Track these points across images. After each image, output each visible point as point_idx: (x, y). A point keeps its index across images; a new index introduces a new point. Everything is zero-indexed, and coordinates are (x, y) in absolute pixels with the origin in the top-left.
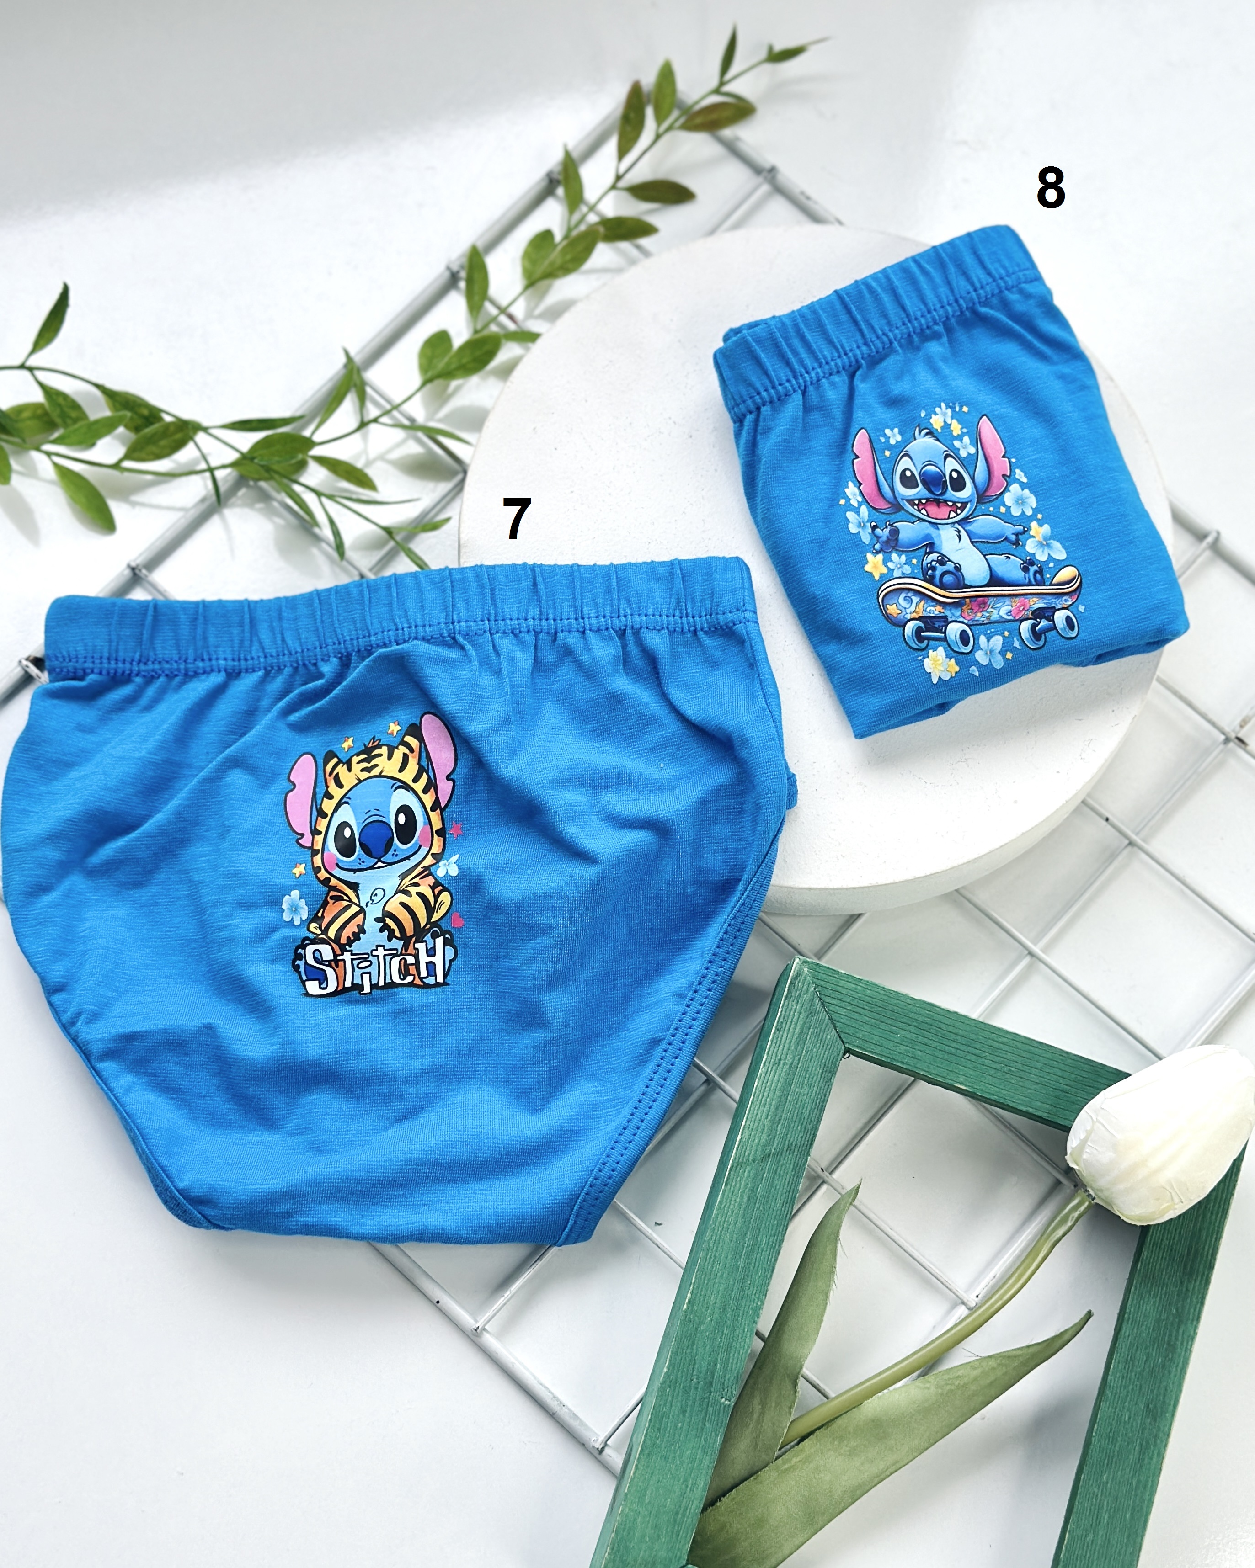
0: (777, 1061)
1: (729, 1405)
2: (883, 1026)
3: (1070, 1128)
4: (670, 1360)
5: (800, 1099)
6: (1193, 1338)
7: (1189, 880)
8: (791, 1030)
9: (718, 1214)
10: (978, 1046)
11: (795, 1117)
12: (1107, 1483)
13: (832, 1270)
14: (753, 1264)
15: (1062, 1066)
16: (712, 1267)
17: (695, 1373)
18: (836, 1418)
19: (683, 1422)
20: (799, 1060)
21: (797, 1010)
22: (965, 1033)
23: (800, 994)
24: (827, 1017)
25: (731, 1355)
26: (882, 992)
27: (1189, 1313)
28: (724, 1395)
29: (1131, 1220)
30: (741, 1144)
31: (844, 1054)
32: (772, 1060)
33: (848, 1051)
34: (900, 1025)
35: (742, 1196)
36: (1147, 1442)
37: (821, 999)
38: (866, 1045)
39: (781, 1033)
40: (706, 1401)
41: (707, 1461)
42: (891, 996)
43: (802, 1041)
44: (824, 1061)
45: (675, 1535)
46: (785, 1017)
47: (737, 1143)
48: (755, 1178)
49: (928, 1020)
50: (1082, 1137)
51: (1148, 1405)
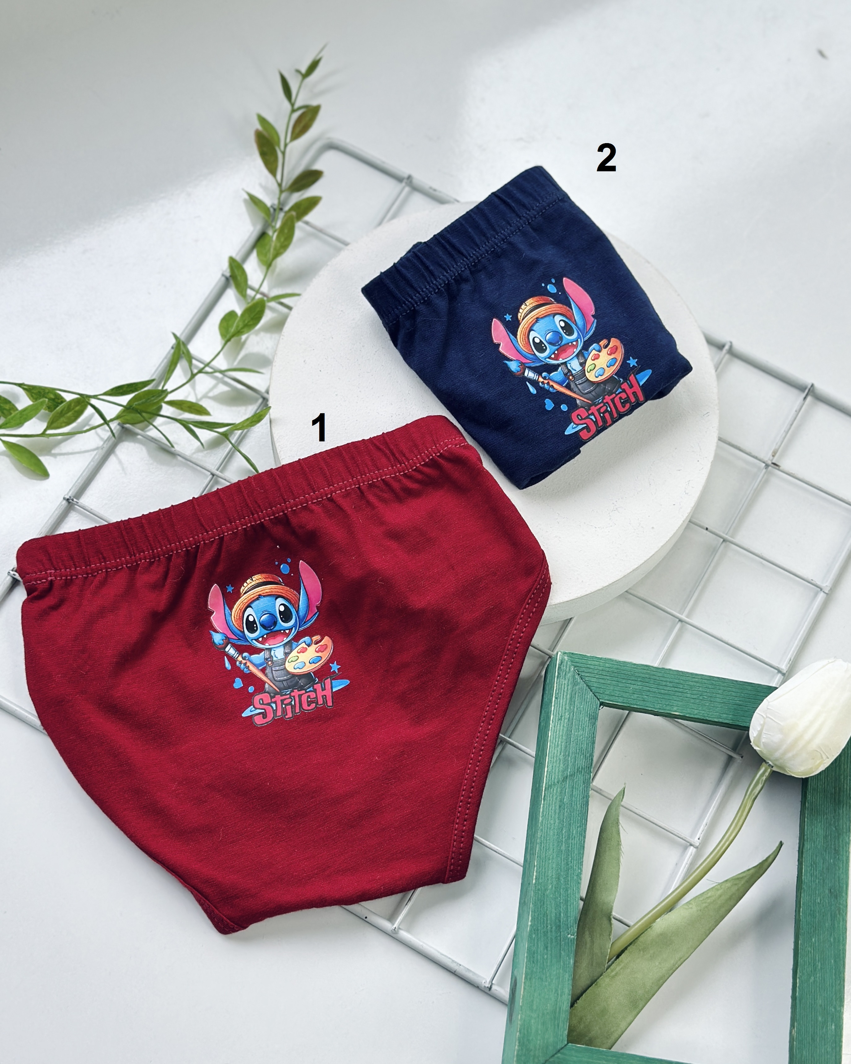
0: (560, 718)
1: (574, 939)
2: (621, 684)
3: (749, 727)
4: (531, 917)
5: (579, 739)
8: (565, 697)
9: (543, 819)
10: (680, 686)
11: (578, 751)
12: (815, 943)
13: (619, 843)
14: (571, 847)
15: (734, 690)
16: (546, 853)
17: (549, 922)
18: (639, 937)
19: (547, 954)
20: (573, 714)
21: (566, 684)
22: (671, 680)
23: (565, 674)
24: (585, 685)
25: (569, 909)
26: (615, 663)
27: (843, 829)
28: (570, 933)
29: (797, 775)
30: (548, 773)
31: (600, 707)
32: (557, 718)
33: (602, 704)
34: (630, 682)
35: (555, 806)
36: (835, 913)
37: (579, 674)
39: (559, 700)
40: (559, 938)
41: (567, 976)
42: (621, 664)
43: (572, 703)
44: (588, 712)
45: (556, 1027)
46: (560, 689)
47: (546, 773)
48: (561, 793)
49: (647, 676)
50: (759, 729)
51: (830, 890)
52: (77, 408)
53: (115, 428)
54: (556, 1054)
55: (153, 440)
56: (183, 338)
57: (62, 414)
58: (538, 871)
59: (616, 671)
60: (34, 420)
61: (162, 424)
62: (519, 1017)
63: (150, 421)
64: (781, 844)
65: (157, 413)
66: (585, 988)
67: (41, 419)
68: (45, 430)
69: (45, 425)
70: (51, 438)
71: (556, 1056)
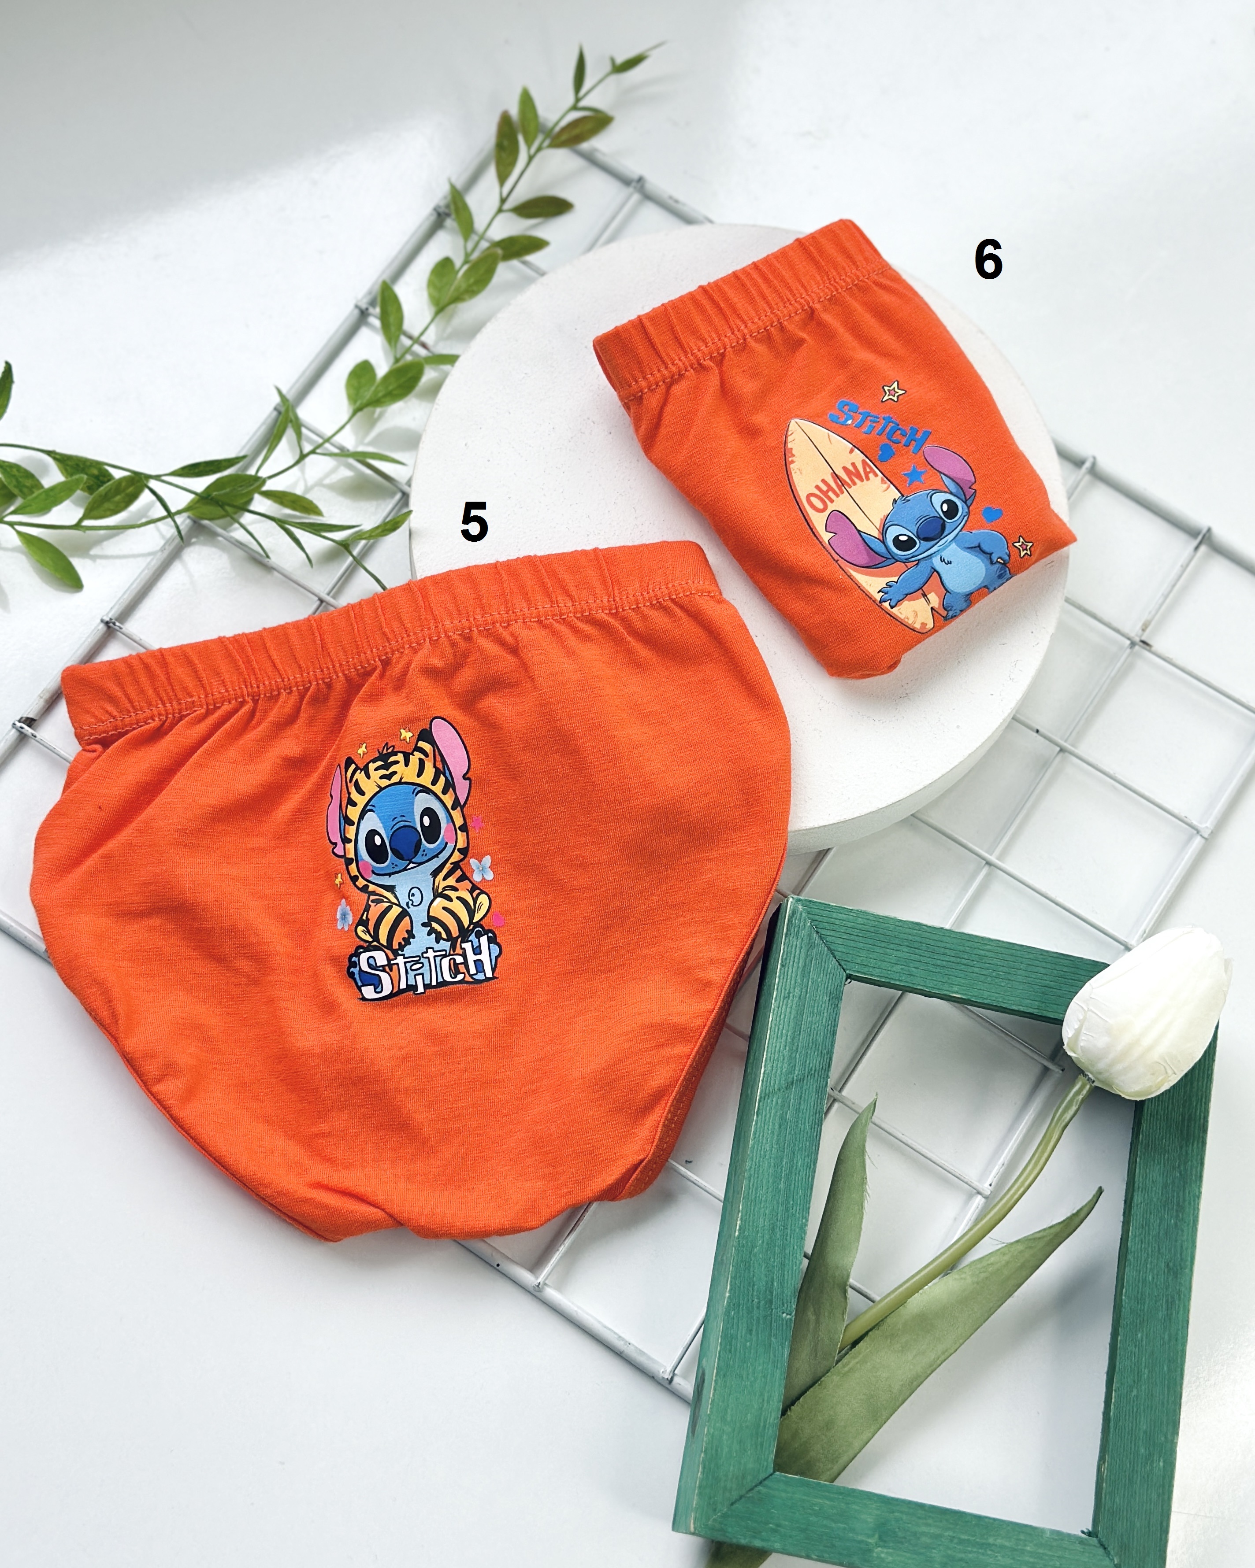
0: (787, 995)
1: (791, 1319)
2: (878, 950)
3: (1063, 1021)
4: (731, 1285)
5: (813, 1027)
6: (1199, 1197)
7: (1119, 777)
8: (795, 965)
9: (754, 1143)
10: (966, 957)
11: (811, 1045)
12: (1142, 1341)
13: (863, 1180)
14: (793, 1186)
15: (1044, 964)
16: (756, 1194)
17: (755, 1293)
18: (886, 1317)
19: (751, 1340)
20: (807, 991)
21: (798, 946)
22: (953, 947)
23: (798, 931)
24: (826, 948)
25: (786, 1273)
26: (871, 918)
27: (1191, 1175)
28: (785, 1311)
29: (1129, 1096)
30: (766, 1076)
31: (846, 980)
32: (783, 994)
33: (849, 977)
34: (892, 946)
35: (774, 1124)
36: (1173, 1298)
37: (818, 932)
38: (865, 970)
39: (786, 969)
40: (769, 1318)
41: (778, 1374)
42: (881, 920)
43: (807, 974)
44: (829, 989)
45: (759, 1447)
46: (787, 953)
47: (762, 1075)
48: (783, 1106)
49: (917, 939)
50: (1076, 1027)
51: (1168, 1264)
52: (131, 489)
53: (183, 522)
54: (756, 1486)
55: (239, 544)
56: (290, 396)
57: (106, 498)
58: (744, 1218)
59: (872, 929)
60: (67, 504)
61: (253, 523)
62: (704, 1430)
63: (235, 516)
64: (1100, 1191)
65: (244, 508)
66: (803, 1388)
67: (77, 503)
68: (81, 520)
69: (80, 512)
70: (88, 532)
71: (757, 1489)
